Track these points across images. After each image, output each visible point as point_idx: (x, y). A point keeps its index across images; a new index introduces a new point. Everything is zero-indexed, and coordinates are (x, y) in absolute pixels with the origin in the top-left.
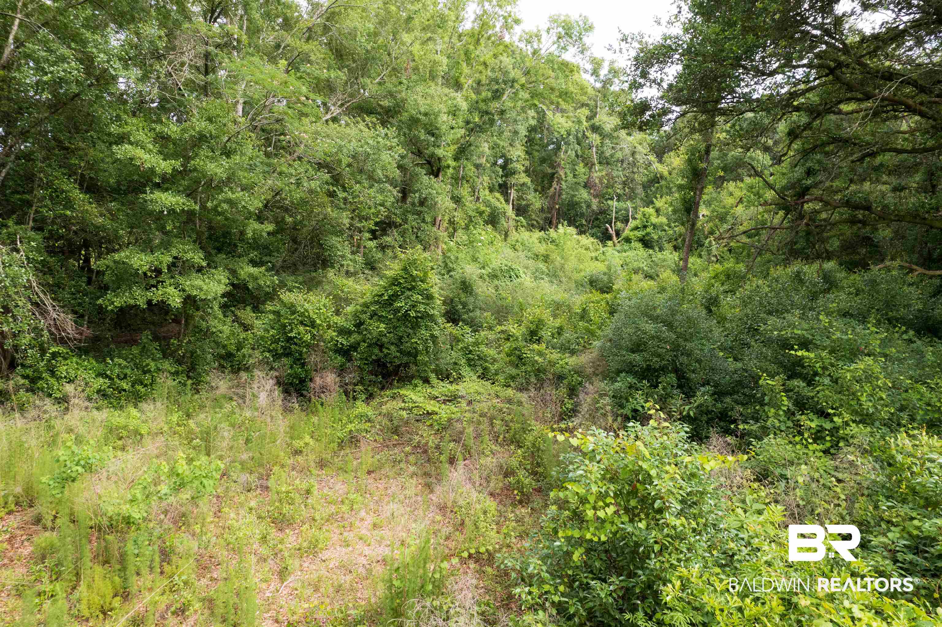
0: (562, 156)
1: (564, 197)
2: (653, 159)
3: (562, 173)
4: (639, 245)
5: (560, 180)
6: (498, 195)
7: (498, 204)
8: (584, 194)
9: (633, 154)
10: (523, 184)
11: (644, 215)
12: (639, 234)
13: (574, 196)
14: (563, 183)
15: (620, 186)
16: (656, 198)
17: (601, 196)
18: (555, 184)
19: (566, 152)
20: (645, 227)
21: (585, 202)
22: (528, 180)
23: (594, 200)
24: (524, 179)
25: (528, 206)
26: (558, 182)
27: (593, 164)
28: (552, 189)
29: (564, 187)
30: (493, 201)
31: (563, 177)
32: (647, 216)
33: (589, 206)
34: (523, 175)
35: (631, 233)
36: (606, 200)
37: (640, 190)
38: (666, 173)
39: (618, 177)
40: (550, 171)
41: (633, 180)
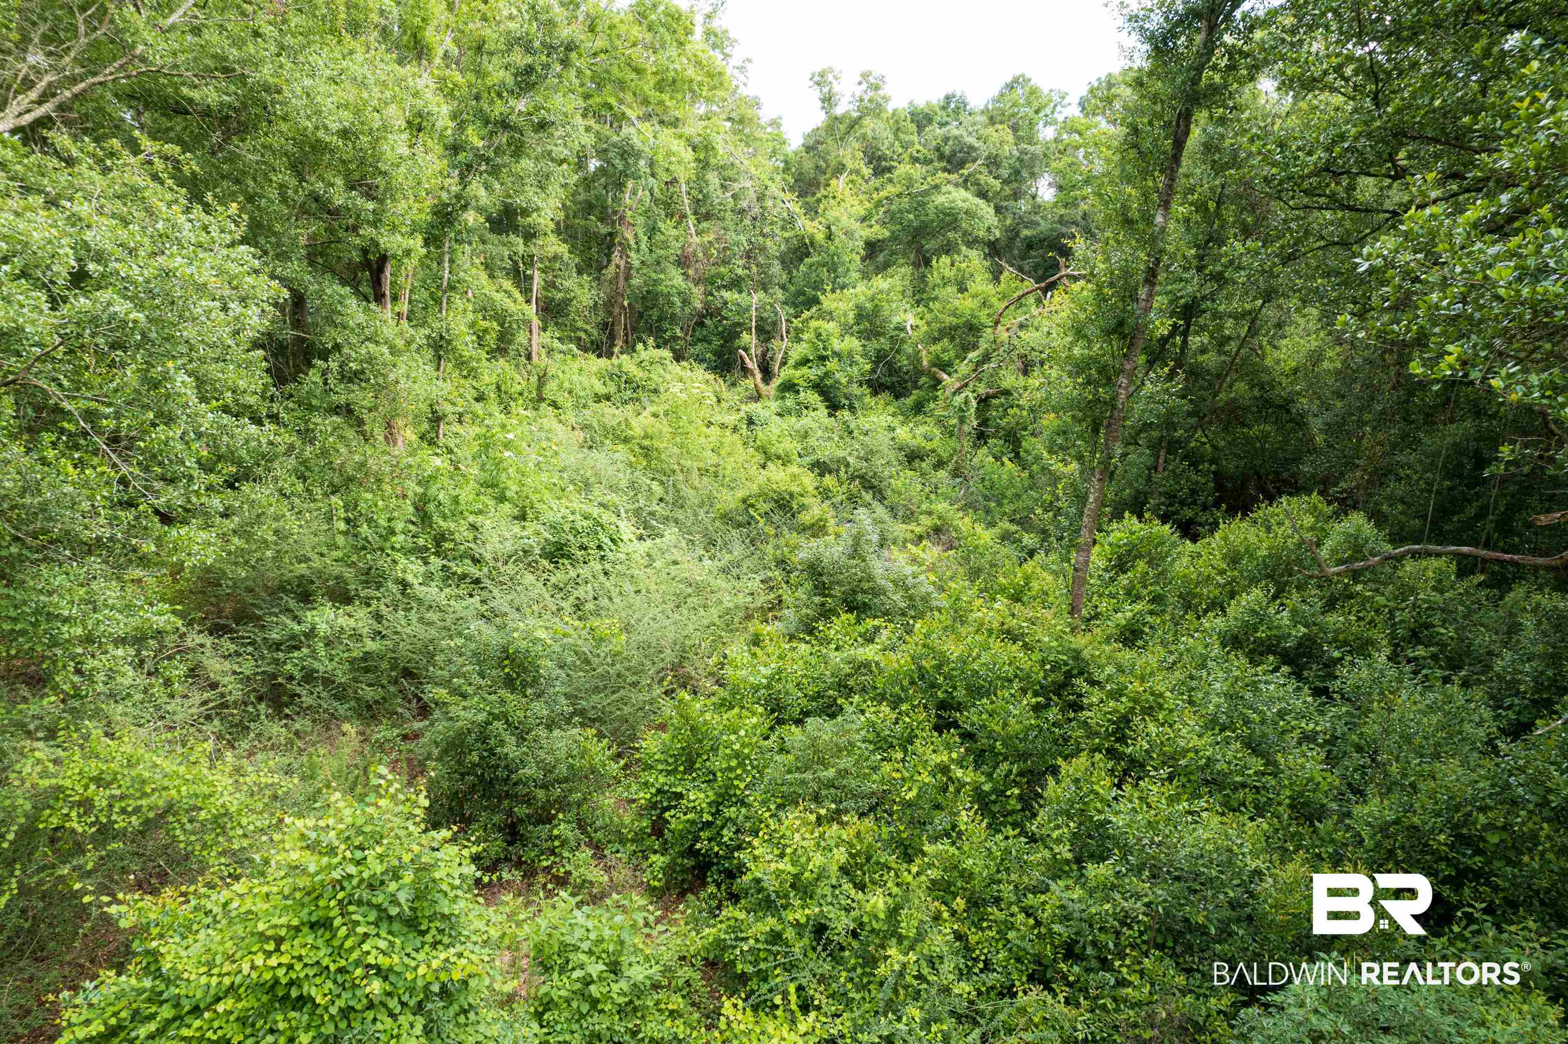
0: (628, 201)
1: (635, 282)
2: (797, 210)
3: (629, 235)
4: (813, 398)
5: (625, 248)
6: (507, 284)
7: (508, 304)
8: (675, 279)
9: (761, 198)
10: (555, 258)
11: (818, 335)
12: (813, 373)
13: (656, 282)
14: (633, 254)
15: (740, 262)
16: (824, 292)
17: (709, 282)
18: (616, 258)
19: (634, 193)
20: (823, 358)
21: (679, 294)
22: (563, 249)
23: (695, 290)
24: (554, 246)
25: (567, 302)
26: (624, 254)
27: (684, 216)
28: (612, 269)
29: (636, 263)
30: (498, 297)
31: (632, 242)
32: (824, 337)
33: (686, 302)
34: (553, 238)
35: (798, 373)
36: (718, 288)
37: (776, 269)
38: (820, 237)
39: (738, 244)
40: (604, 229)
41: (763, 249)
